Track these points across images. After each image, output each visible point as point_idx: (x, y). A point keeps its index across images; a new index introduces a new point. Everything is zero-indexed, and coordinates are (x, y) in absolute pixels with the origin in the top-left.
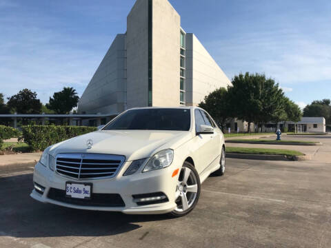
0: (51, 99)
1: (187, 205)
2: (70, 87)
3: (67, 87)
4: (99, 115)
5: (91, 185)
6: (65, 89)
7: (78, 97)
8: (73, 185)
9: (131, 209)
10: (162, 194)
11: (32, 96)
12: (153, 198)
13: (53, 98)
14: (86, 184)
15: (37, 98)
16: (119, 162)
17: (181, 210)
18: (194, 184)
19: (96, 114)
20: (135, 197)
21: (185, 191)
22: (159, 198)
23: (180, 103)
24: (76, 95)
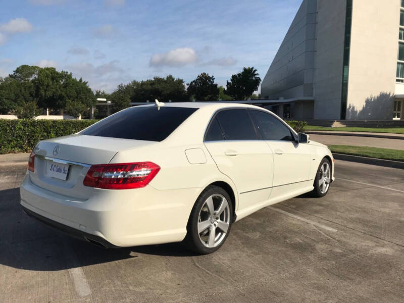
0: (228, 83)
2: (251, 67)
3: (247, 68)
4: (282, 100)
6: (245, 69)
7: (259, 79)
11: (210, 81)
13: (230, 81)
15: (215, 83)
19: (278, 99)
23: (398, 81)
24: (257, 76)
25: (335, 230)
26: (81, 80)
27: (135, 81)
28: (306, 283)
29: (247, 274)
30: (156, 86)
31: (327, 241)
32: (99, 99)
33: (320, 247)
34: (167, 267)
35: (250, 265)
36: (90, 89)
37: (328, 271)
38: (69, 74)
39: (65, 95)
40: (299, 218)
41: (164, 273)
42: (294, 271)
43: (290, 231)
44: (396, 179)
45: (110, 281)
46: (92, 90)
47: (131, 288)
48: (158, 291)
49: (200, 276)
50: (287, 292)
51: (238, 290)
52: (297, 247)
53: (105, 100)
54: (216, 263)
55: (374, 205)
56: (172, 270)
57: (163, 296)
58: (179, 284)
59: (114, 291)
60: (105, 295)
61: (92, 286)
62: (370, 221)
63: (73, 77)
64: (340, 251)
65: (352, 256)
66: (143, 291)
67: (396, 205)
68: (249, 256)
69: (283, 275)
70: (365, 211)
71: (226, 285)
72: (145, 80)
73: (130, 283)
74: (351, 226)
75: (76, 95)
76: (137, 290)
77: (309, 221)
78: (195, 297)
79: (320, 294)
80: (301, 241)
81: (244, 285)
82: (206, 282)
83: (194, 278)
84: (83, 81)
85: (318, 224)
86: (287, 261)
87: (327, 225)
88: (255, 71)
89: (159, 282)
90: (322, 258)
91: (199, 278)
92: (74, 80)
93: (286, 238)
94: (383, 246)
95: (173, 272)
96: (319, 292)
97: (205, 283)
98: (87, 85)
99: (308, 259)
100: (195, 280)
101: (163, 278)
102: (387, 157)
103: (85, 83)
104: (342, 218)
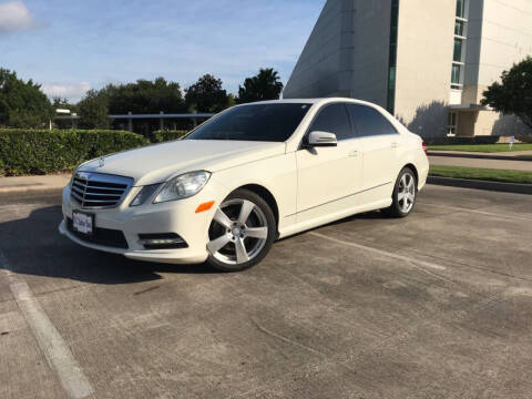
0: (241, 89)
1: (244, 257)
2: (269, 68)
3: (264, 69)
5: (93, 216)
6: (262, 71)
7: (281, 84)
8: (78, 215)
9: (137, 253)
10: (175, 236)
11: (216, 85)
12: (162, 241)
13: (243, 87)
14: (88, 214)
15: (223, 89)
16: (125, 186)
17: (234, 263)
18: (263, 226)
20: (142, 237)
21: (242, 236)
22: (169, 241)
23: (453, 87)
24: (278, 80)
25: (443, 268)
26: (30, 83)
27: (111, 86)
28: (440, 346)
29: (346, 339)
30: (142, 92)
31: (439, 283)
32: (59, 111)
33: (434, 291)
34: (215, 337)
35: (345, 324)
36: (45, 96)
37: (462, 325)
38: (11, 72)
39: (7, 105)
40: (386, 253)
41: (213, 346)
42: (413, 328)
43: (383, 272)
44: (484, 201)
45: (124, 367)
46: (48, 97)
47: (163, 375)
48: (212, 378)
49: (274, 348)
50: (420, 363)
51: (341, 366)
52: (402, 293)
53: (68, 111)
54: (291, 325)
55: (475, 233)
56: (225, 340)
57: (223, 385)
58: (243, 364)
59: (134, 383)
60: (120, 392)
61: (92, 379)
62: (481, 254)
63: (18, 78)
64: (465, 296)
65: (485, 301)
66: (187, 379)
67: (503, 231)
68: (339, 311)
69: (401, 336)
70: (468, 241)
71: (321, 359)
72: (125, 84)
73: (161, 369)
74: (461, 260)
75: (24, 103)
76: (174, 378)
77: (402, 257)
78: (277, 382)
79: (470, 362)
80: (404, 285)
81: (348, 357)
82: (288, 356)
83: (265, 351)
84: (34, 84)
85: (415, 261)
86: (396, 314)
87: (428, 261)
88: (275, 73)
89: (210, 363)
90: (445, 308)
91: (274, 351)
92: (20, 83)
93: (380, 281)
94: (517, 285)
95: (227, 343)
96: (466, 358)
97: (286, 358)
98: (40, 89)
99: (426, 310)
100: (268, 354)
101: (214, 356)
102: (463, 175)
103: (37, 87)
104: (443, 251)
